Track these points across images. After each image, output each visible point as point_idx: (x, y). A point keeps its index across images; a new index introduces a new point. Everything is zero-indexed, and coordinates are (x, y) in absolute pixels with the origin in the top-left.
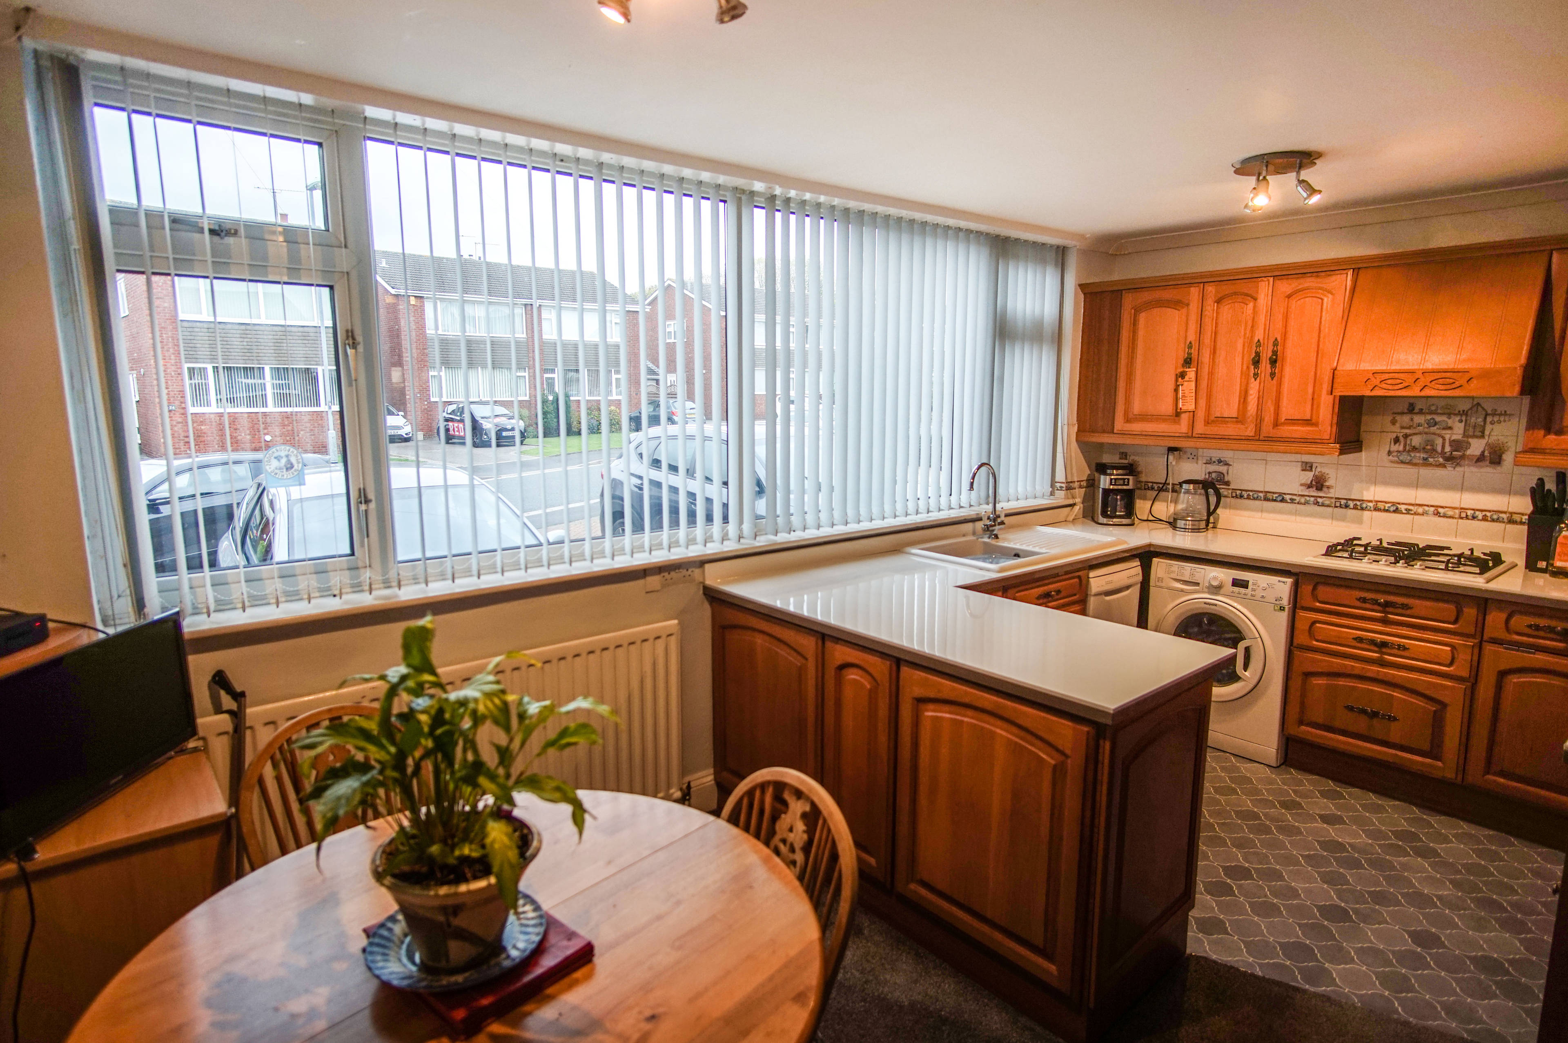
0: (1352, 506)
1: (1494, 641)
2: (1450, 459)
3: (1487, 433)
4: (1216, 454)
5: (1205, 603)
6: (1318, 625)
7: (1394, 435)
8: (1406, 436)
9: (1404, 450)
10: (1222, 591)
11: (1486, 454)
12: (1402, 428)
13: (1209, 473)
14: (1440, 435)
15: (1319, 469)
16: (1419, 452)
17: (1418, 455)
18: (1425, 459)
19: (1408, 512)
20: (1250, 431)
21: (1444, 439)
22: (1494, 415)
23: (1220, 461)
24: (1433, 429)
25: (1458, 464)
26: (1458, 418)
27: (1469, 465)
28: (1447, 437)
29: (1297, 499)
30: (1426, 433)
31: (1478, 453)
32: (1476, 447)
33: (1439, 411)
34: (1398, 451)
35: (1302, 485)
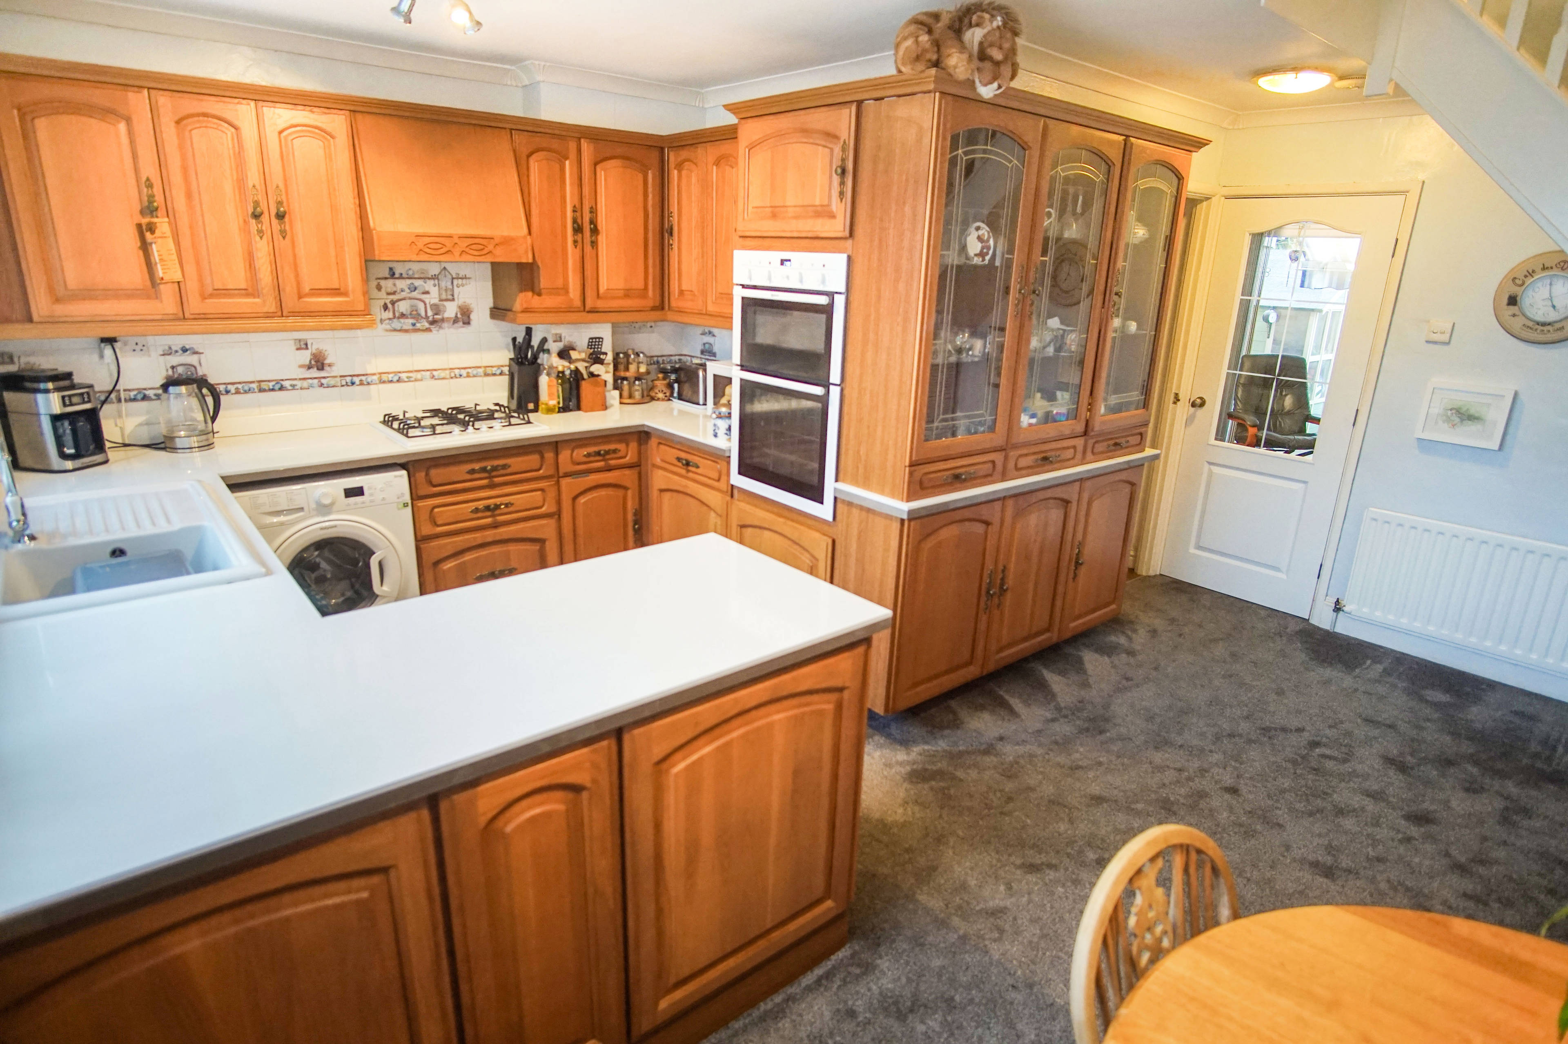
0: (358, 382)
1: (567, 475)
2: (434, 322)
3: (456, 296)
4: (178, 341)
5: (322, 529)
6: (436, 510)
7: (382, 303)
8: (393, 303)
9: (394, 317)
10: (335, 508)
11: (459, 316)
12: (388, 294)
13: (173, 367)
14: (420, 300)
15: (315, 347)
16: (407, 318)
17: (406, 321)
18: (414, 325)
19: (409, 380)
20: (271, 306)
21: (425, 304)
22: (458, 278)
23: (184, 350)
24: (415, 294)
25: (440, 327)
26: (432, 282)
27: (449, 328)
28: (427, 302)
29: (299, 384)
30: (410, 299)
31: (453, 315)
32: (451, 310)
33: (416, 276)
34: (390, 319)
35: (301, 366)
